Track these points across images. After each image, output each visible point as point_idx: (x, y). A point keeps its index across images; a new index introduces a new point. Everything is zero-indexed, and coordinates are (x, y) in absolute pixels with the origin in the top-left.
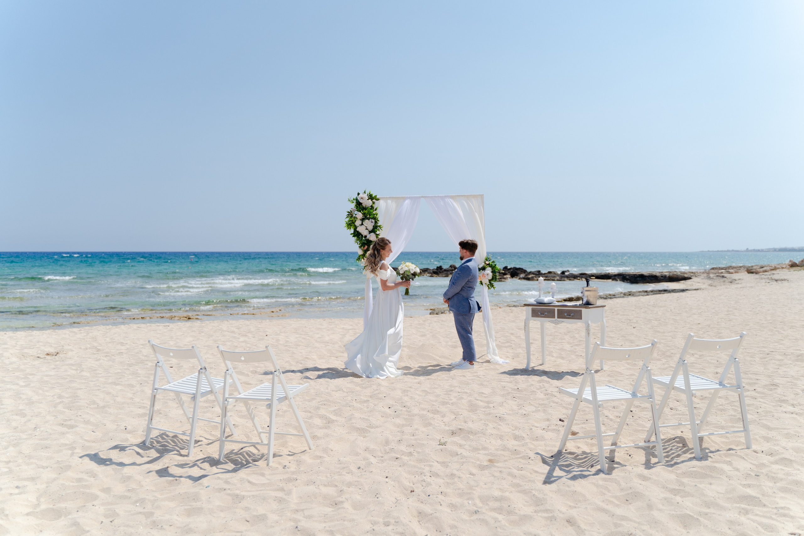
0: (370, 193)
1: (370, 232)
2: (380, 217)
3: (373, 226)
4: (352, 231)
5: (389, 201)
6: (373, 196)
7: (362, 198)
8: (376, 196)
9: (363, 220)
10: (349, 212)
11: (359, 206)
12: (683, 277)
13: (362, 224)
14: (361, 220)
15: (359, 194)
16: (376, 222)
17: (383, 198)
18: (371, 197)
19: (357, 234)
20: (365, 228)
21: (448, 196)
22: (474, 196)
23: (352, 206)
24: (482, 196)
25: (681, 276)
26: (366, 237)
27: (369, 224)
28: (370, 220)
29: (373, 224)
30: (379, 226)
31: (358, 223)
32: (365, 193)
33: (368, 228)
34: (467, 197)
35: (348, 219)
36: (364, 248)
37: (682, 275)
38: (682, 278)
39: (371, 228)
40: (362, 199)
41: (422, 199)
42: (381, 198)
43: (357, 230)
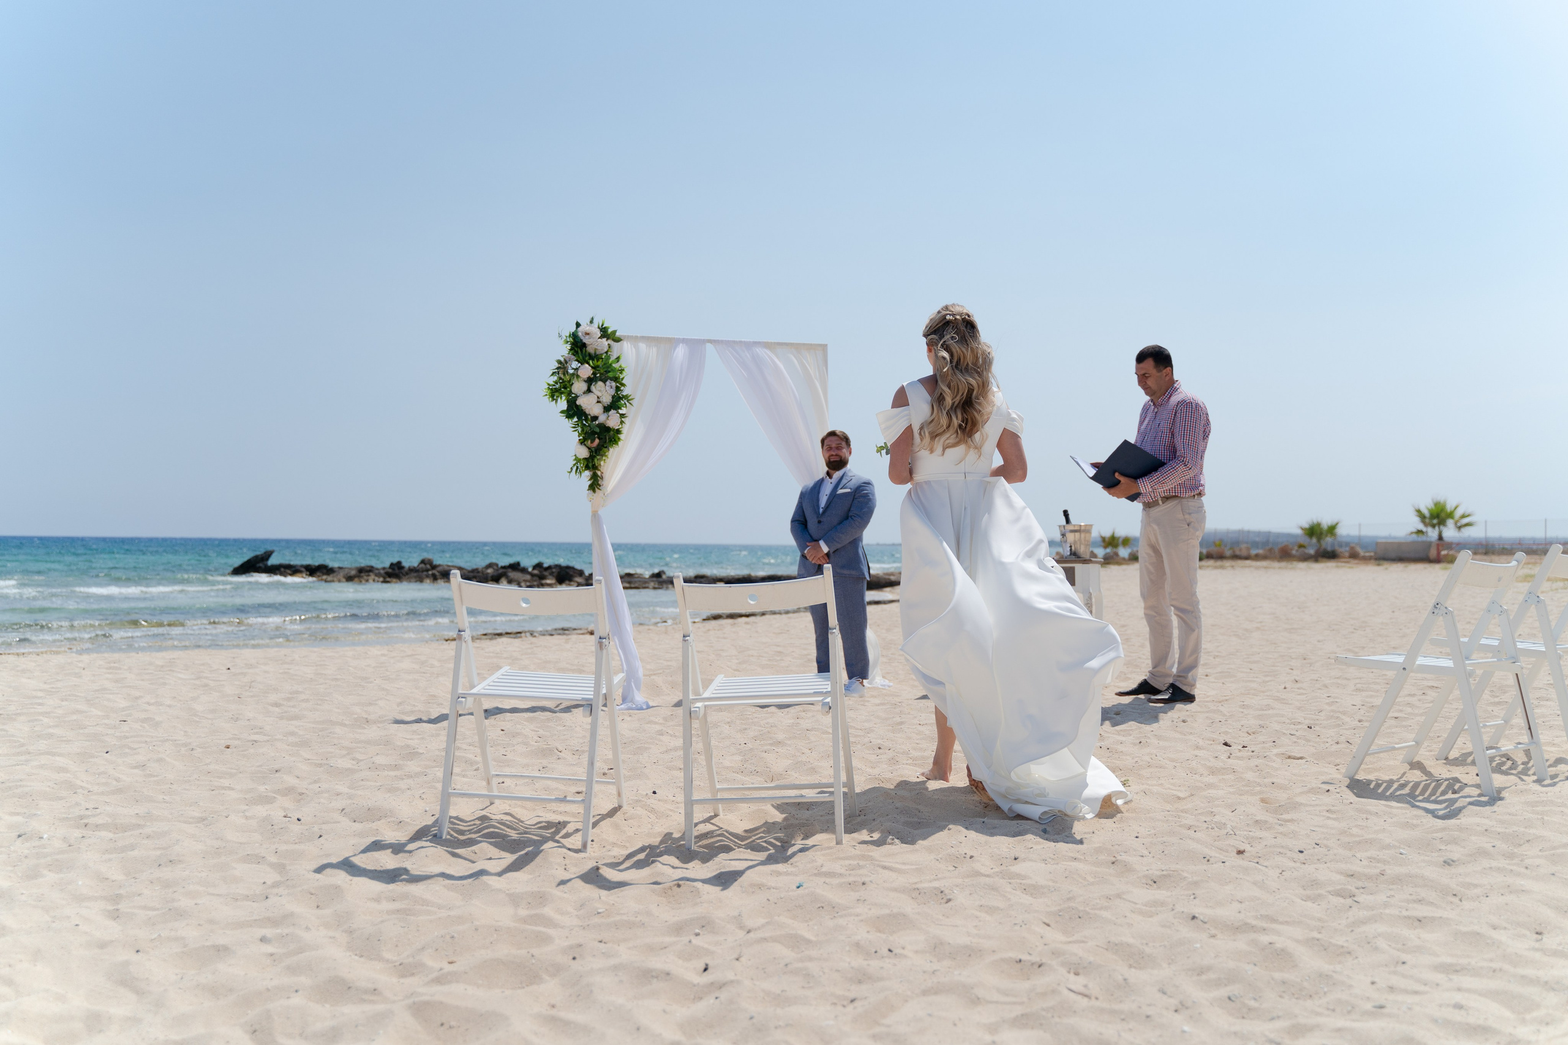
0: (602, 325)
1: (607, 409)
2: (627, 378)
3: (613, 397)
4: (563, 404)
5: (642, 346)
6: (610, 331)
7: (588, 334)
8: (614, 332)
9: (590, 381)
10: (559, 362)
11: (581, 350)
12: (888, 581)
13: (589, 391)
14: (585, 381)
15: (578, 325)
16: (618, 389)
17: (629, 338)
18: (605, 333)
19: (574, 411)
20: (596, 400)
21: (759, 343)
22: (810, 347)
23: (563, 350)
24: (824, 348)
25: (885, 579)
26: (595, 418)
27: (604, 391)
28: (608, 383)
29: (613, 392)
30: (626, 397)
31: (579, 387)
32: (591, 322)
33: (601, 400)
34: (797, 347)
35: (555, 378)
36: (592, 443)
37: (887, 577)
38: (886, 583)
39: (607, 399)
40: (587, 337)
41: (708, 345)
42: (625, 336)
43: (578, 403)
